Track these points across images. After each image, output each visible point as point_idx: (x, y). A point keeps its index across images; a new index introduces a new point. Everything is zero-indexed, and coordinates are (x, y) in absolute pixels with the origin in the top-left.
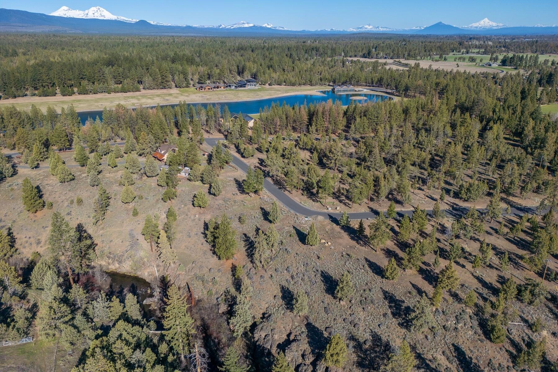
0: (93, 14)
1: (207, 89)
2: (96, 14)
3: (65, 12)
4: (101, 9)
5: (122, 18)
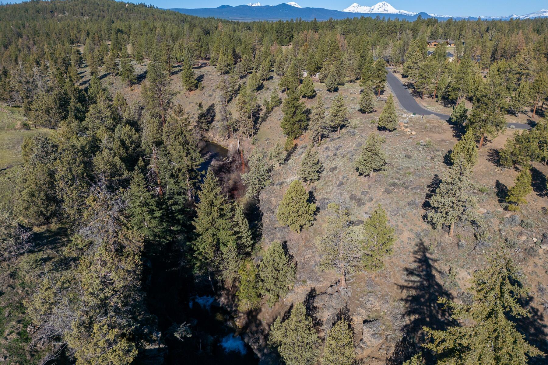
0: (378, 9)
1: (433, 45)
2: (380, 9)
3: (354, 9)
4: (387, 4)
5: (404, 12)
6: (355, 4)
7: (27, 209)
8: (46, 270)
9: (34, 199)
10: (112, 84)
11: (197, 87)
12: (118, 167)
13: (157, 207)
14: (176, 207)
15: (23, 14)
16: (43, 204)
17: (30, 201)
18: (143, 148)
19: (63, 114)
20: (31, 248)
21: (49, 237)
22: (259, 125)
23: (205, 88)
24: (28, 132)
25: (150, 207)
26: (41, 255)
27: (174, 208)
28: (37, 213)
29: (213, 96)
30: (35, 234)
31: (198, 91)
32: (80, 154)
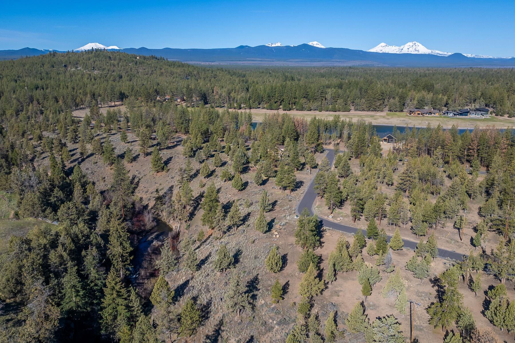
0: (408, 49)
2: (411, 49)
3: (381, 48)
4: (417, 44)
5: (437, 52)
6: (383, 44)
7: (4, 288)
8: (9, 326)
9: (9, 283)
10: (96, 163)
11: (163, 169)
12: (65, 259)
13: (81, 288)
14: (97, 287)
15: (39, 69)
16: (14, 286)
17: (7, 284)
18: (92, 239)
19: (43, 208)
20: (2, 313)
21: (15, 306)
22: (197, 211)
23: (170, 170)
24: (17, 221)
25: (77, 289)
26: (8, 317)
27: (95, 288)
28: (9, 291)
29: (175, 178)
30: (7, 304)
31: (164, 172)
32: (42, 250)
